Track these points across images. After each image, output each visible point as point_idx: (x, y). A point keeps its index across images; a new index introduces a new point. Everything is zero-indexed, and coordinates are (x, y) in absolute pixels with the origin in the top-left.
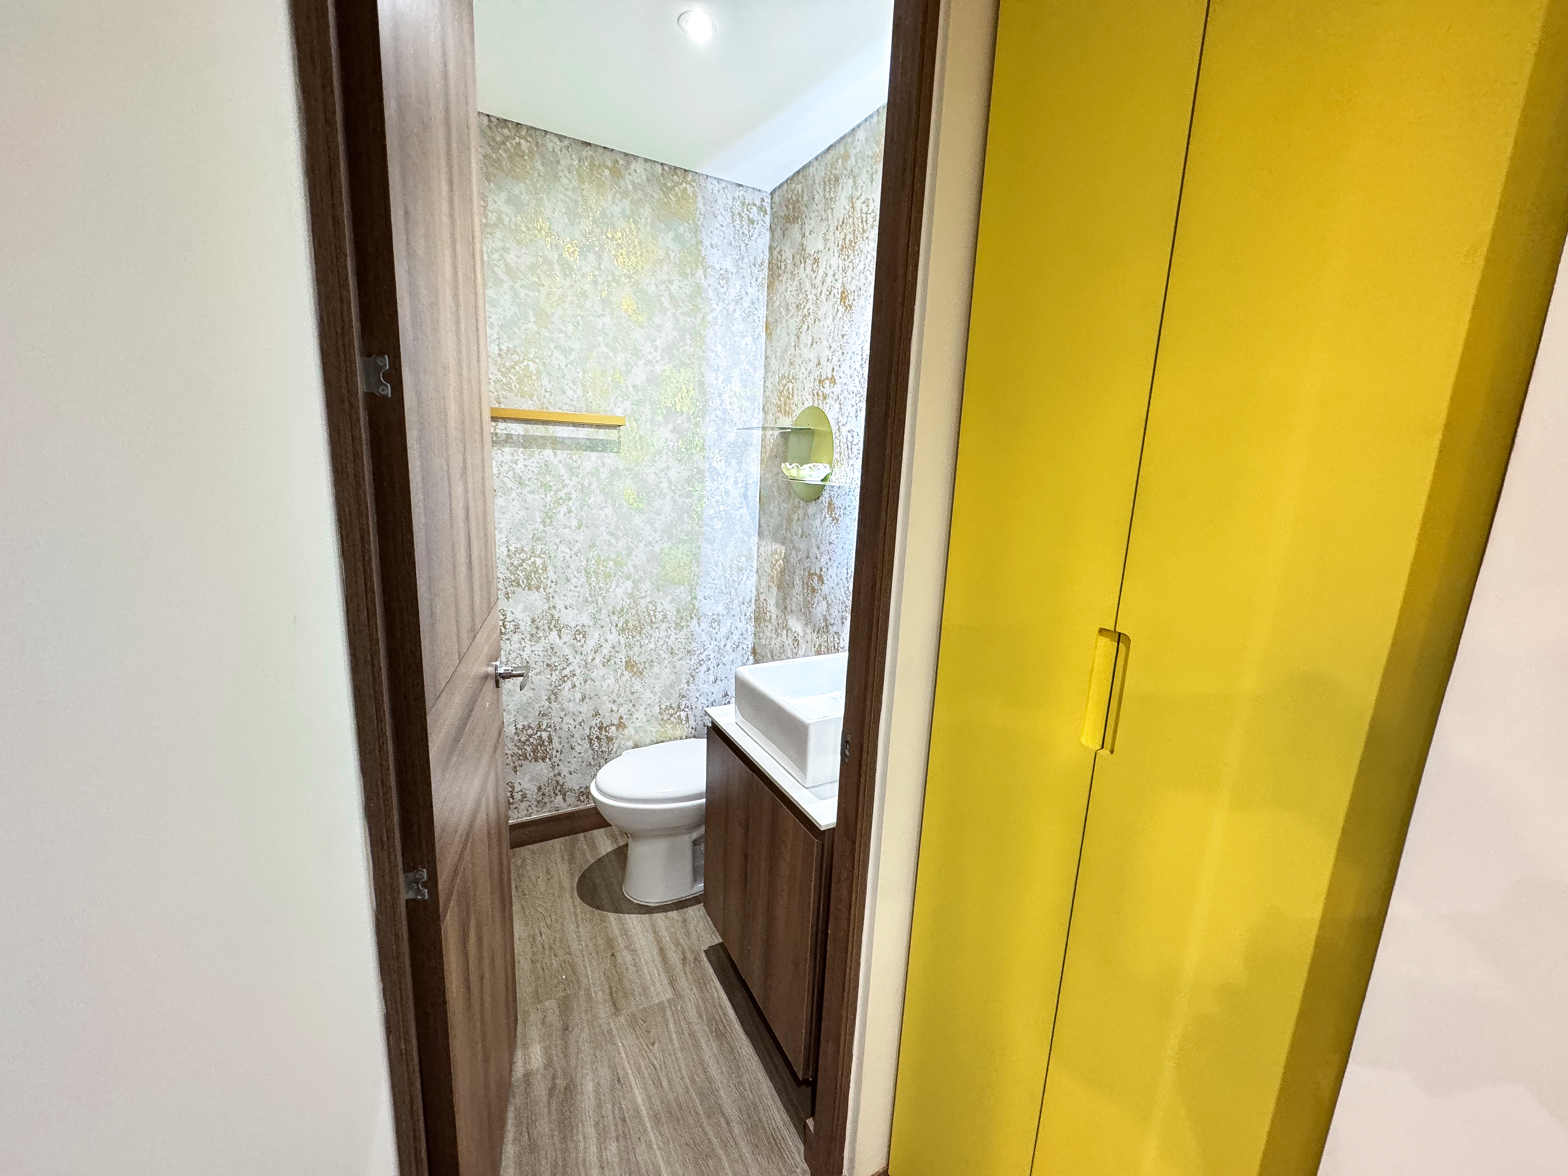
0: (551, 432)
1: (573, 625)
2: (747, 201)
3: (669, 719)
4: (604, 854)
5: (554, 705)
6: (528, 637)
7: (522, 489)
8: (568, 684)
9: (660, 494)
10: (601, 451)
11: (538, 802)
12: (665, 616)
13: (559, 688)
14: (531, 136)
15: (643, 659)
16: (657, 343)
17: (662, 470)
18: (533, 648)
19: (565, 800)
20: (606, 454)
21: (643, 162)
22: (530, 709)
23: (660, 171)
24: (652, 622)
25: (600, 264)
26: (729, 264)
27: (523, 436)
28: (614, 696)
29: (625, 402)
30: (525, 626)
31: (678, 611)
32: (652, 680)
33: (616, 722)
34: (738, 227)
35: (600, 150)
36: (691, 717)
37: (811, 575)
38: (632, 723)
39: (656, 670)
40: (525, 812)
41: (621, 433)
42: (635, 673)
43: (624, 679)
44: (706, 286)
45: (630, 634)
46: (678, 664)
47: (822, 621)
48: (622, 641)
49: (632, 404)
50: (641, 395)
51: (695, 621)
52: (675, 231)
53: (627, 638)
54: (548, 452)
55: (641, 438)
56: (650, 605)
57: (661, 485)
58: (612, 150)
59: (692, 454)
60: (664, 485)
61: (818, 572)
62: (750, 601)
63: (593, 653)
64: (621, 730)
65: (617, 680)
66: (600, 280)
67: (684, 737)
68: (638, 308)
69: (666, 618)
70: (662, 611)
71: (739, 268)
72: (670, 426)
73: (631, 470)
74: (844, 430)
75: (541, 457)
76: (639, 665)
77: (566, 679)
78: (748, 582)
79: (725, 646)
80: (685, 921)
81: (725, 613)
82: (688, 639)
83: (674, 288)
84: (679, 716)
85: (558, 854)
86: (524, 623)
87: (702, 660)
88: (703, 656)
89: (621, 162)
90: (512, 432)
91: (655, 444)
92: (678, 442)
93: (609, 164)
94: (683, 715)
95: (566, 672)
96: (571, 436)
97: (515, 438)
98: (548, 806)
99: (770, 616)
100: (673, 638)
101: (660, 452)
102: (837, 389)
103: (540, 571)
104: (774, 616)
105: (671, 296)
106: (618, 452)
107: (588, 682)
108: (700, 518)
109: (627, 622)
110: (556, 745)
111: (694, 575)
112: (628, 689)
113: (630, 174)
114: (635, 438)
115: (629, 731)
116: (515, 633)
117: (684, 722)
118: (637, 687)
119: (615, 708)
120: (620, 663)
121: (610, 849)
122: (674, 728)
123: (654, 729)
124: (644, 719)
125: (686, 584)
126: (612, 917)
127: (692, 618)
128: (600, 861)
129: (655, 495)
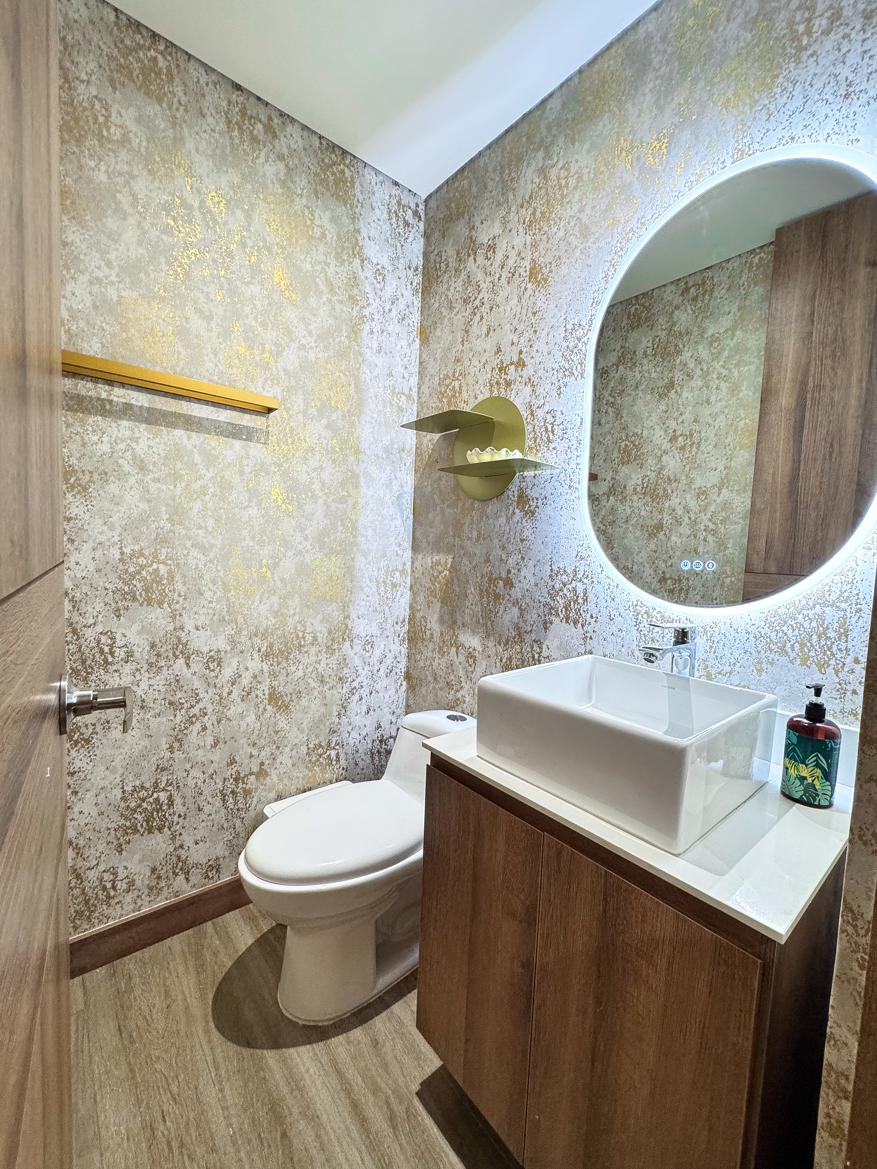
0: (185, 408)
1: (205, 650)
2: (403, 202)
3: (318, 760)
4: (244, 949)
5: (177, 755)
6: (146, 667)
7: (144, 475)
8: (197, 727)
9: (312, 496)
10: (245, 440)
11: (151, 889)
12: (315, 638)
13: (185, 732)
14: (170, 54)
15: (289, 689)
16: (312, 327)
17: (314, 470)
18: (152, 682)
19: (187, 880)
20: (251, 444)
21: (300, 129)
22: (144, 764)
23: (317, 144)
24: (300, 646)
25: (249, 226)
26: (385, 261)
27: (148, 409)
28: (254, 737)
29: (275, 387)
30: (141, 651)
31: (330, 633)
32: (300, 715)
33: (255, 769)
34: (395, 226)
35: (252, 100)
36: (342, 756)
37: (492, 580)
38: (276, 768)
39: (304, 702)
40: (132, 906)
41: (270, 423)
42: (280, 707)
43: (267, 715)
44: (363, 278)
45: (275, 660)
46: (329, 694)
47: (511, 630)
48: (266, 668)
49: (283, 391)
50: (293, 383)
51: (347, 643)
52: (332, 211)
53: (272, 665)
54: (179, 433)
55: (292, 430)
56: (299, 626)
57: (313, 486)
58: (267, 104)
59: (346, 455)
60: (316, 487)
61: (504, 576)
62: (404, 621)
63: (229, 685)
64: (262, 779)
65: (258, 718)
66: (250, 243)
67: (334, 780)
68: (291, 284)
69: (316, 640)
70: (313, 632)
71: (395, 268)
72: (324, 422)
73: (280, 466)
74: (540, 414)
75: (171, 438)
76: (285, 698)
77: (194, 720)
78: (401, 600)
79: (378, 671)
80: (375, 1044)
81: (379, 634)
82: (340, 664)
83: (331, 271)
84: (329, 756)
85: (178, 961)
86: (140, 650)
87: (355, 688)
88: (355, 684)
89: (276, 121)
90: (133, 402)
91: (308, 440)
92: (332, 440)
93: (264, 119)
94: (333, 753)
95: (195, 711)
96: (210, 417)
97: (135, 409)
98: (165, 891)
99: (432, 634)
100: (323, 663)
101: (311, 449)
102: (527, 372)
103: (165, 582)
104: (437, 635)
105: (327, 279)
106: (265, 443)
107: (223, 722)
108: (355, 528)
109: (271, 646)
110: (179, 808)
111: (348, 591)
112: (271, 728)
113: (285, 136)
114: (285, 429)
115: (273, 778)
116: (127, 662)
117: (334, 763)
118: (282, 723)
119: (255, 752)
120: (263, 697)
121: (250, 941)
122: (323, 771)
123: (300, 774)
124: (290, 763)
125: (339, 600)
126: (270, 1056)
127: (344, 640)
128: (239, 963)
129: (307, 496)
